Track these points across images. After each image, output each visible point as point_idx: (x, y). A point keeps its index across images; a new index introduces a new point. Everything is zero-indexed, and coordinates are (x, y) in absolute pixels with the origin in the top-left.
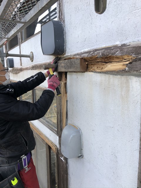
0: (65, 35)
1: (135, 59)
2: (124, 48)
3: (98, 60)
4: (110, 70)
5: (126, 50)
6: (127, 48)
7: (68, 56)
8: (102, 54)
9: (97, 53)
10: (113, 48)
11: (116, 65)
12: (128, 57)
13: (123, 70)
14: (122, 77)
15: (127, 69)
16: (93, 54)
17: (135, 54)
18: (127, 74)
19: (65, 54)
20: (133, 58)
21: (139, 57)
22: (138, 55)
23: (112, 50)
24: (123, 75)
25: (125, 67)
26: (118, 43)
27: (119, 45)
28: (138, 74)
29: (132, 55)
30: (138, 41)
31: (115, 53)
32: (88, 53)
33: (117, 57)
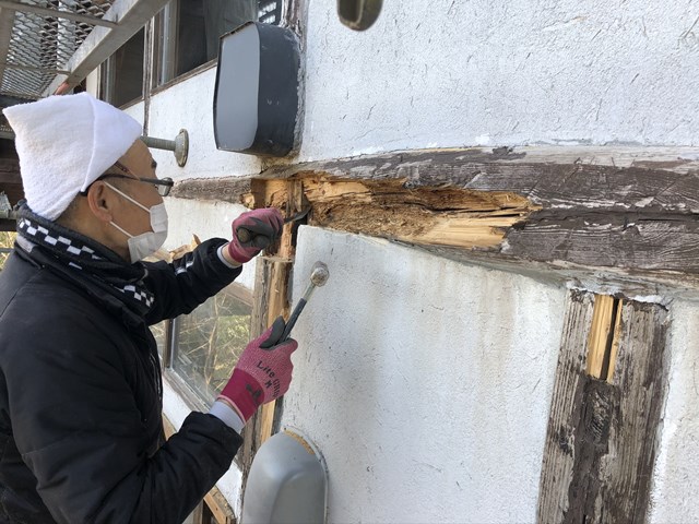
0: (301, 84)
1: (539, 212)
2: (500, 164)
3: (410, 197)
4: (446, 242)
5: (507, 173)
6: (514, 165)
7: (306, 163)
8: (424, 177)
9: (406, 168)
10: (461, 158)
11: (468, 227)
12: (516, 200)
13: (491, 250)
14: (488, 274)
15: (506, 245)
16: (391, 173)
17: (538, 194)
18: (506, 265)
19: (297, 155)
20: (530, 208)
21: (554, 206)
22: (549, 198)
23: (460, 163)
24: (490, 268)
25: (498, 238)
26: (485, 141)
27: (486, 150)
28: (546, 271)
29: (527, 195)
30: (554, 143)
31: (466, 179)
32: (373, 164)
33: (475, 194)
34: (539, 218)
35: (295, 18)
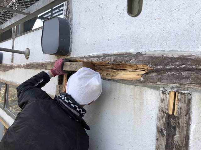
1: (152, 69)
2: (139, 57)
3: (109, 67)
4: (123, 79)
5: (141, 59)
6: (143, 57)
7: (73, 57)
8: (114, 61)
9: (108, 58)
10: (126, 55)
11: (129, 74)
12: (144, 66)
13: (137, 80)
14: (135, 87)
15: (142, 79)
16: (104, 60)
17: (151, 65)
18: (142, 84)
19: (70, 55)
20: (149, 69)
21: (156, 68)
22: (155, 66)
23: (126, 57)
25: (139, 77)
26: (133, 51)
27: (133, 53)
28: (154, 86)
29: (148, 65)
30: (154, 51)
31: (129, 61)
32: (97, 57)
33: (131, 65)
34: (152, 71)
35: (69, 16)
